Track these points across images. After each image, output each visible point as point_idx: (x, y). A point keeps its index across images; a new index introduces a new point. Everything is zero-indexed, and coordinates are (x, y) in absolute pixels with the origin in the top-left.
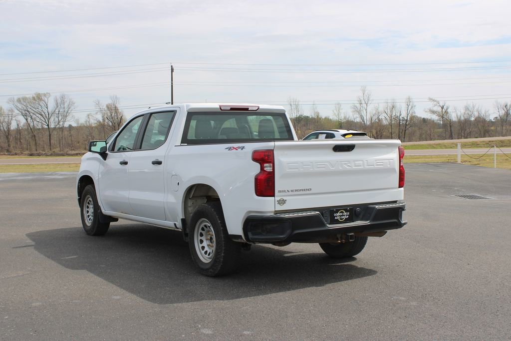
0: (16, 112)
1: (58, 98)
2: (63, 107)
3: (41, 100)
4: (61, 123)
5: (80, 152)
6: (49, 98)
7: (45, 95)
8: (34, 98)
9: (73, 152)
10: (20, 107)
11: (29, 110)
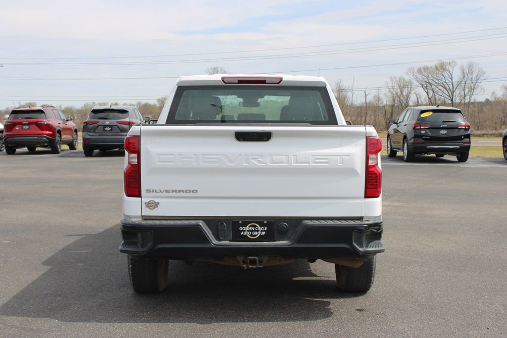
0: (416, 83)
1: (465, 66)
2: (470, 77)
3: (445, 70)
4: (467, 97)
5: (487, 132)
6: (455, 67)
7: (450, 64)
8: (437, 68)
9: (479, 132)
10: (421, 78)
11: (430, 81)
